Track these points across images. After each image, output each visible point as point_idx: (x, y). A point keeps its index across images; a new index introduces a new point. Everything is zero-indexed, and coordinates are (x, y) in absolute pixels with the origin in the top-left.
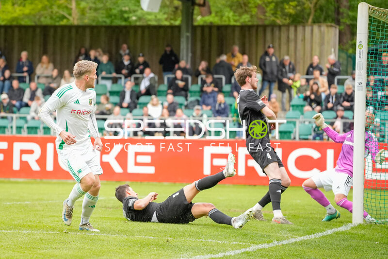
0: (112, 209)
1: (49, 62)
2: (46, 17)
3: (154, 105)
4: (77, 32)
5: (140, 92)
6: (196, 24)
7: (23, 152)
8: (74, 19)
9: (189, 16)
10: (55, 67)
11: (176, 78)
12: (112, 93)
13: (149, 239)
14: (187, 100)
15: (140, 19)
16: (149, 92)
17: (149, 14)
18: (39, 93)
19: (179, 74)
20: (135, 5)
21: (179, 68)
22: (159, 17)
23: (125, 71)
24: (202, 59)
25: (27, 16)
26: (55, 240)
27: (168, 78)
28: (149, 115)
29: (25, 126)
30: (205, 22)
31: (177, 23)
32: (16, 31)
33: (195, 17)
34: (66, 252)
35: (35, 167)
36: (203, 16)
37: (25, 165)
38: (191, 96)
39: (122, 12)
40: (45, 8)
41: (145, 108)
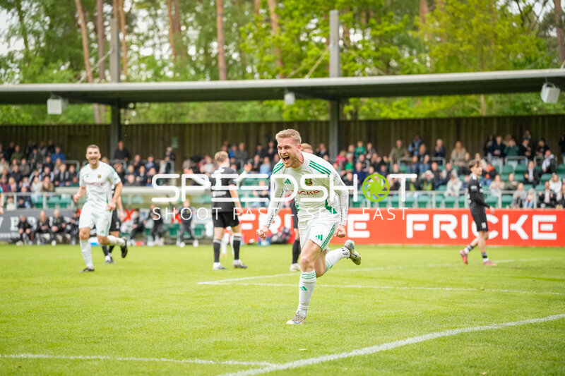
0: (520, 270)
1: (462, 147)
2: (458, 111)
3: (554, 181)
4: (486, 122)
5: (541, 171)
7: (442, 223)
8: (483, 111)
10: (467, 151)
12: (517, 172)
13: (556, 295)
15: (540, 109)
16: (550, 170)
17: (548, 105)
18: (454, 173)
20: (536, 97)
22: (557, 107)
23: (527, 154)
25: (443, 110)
26: (473, 296)
28: (551, 190)
29: (443, 201)
32: (434, 123)
34: (483, 305)
35: (453, 235)
37: (444, 234)
39: (524, 104)
40: (457, 103)
41: (547, 183)
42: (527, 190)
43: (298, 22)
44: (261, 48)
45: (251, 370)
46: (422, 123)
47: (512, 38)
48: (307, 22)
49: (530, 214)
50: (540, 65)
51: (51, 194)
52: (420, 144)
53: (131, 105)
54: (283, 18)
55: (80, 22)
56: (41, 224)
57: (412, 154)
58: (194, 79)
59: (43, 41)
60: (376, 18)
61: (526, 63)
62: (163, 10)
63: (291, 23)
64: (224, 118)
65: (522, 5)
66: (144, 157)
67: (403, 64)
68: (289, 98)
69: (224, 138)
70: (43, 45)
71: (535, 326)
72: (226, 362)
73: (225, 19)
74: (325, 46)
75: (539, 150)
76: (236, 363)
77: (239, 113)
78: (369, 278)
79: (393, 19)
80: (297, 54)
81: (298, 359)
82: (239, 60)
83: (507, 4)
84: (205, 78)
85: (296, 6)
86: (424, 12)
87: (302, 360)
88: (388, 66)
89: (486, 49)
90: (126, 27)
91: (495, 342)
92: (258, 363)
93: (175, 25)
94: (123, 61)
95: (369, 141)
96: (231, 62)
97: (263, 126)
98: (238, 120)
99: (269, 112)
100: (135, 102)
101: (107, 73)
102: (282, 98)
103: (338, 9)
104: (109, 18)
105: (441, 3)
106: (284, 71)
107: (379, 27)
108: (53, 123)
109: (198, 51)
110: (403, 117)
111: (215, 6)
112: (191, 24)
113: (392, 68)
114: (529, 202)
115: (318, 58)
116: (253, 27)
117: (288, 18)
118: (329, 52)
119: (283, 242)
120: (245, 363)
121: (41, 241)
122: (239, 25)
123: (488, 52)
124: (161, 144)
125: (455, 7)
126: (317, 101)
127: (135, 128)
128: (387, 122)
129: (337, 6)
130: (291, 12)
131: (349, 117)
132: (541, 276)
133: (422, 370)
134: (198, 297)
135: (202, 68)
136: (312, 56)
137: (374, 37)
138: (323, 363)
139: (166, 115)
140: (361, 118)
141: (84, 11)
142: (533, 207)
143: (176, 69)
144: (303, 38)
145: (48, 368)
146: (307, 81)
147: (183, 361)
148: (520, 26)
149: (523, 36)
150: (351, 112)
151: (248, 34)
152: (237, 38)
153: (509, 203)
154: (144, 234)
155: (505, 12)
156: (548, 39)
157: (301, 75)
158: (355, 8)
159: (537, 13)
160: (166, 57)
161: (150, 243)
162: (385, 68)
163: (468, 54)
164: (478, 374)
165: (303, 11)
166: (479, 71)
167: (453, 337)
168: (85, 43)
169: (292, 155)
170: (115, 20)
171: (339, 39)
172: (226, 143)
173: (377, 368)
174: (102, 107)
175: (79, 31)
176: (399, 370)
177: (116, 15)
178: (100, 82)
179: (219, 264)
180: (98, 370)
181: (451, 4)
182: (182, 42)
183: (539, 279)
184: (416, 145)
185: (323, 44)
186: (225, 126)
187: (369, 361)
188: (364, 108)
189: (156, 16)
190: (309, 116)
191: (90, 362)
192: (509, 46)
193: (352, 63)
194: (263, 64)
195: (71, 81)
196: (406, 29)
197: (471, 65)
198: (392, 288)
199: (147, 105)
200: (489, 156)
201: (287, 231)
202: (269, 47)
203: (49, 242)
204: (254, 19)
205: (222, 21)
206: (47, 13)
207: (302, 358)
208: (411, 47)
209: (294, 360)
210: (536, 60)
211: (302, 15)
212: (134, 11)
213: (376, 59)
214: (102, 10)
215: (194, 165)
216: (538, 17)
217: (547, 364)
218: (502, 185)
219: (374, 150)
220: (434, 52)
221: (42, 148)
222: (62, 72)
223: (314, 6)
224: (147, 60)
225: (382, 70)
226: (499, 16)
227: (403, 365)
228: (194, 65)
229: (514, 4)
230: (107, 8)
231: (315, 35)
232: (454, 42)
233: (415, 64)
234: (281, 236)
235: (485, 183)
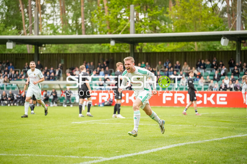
0: (211, 117)
1: (187, 64)
2: (185, 49)
3: (226, 79)
4: (197, 54)
5: (221, 75)
6: (242, 49)
7: (178, 97)
8: (196, 49)
9: (239, 47)
10: (189, 66)
11: (234, 69)
14: (239, 77)
15: (220, 48)
16: (224, 75)
17: (224, 46)
19: (236, 68)
20: (219, 43)
22: (227, 47)
23: (215, 67)
24: (244, 62)
25: (179, 48)
26: (191, 128)
27: (232, 70)
28: (225, 83)
29: (179, 88)
30: (245, 49)
31: (235, 49)
32: (175, 54)
33: (241, 47)
35: (183, 102)
36: (244, 46)
37: (179, 102)
39: (214, 46)
40: (185, 45)
41: (223, 80)
42: (215, 83)
43: (116, 10)
44: (100, 21)
45: (95, 161)
46: (170, 54)
47: (209, 17)
48: (121, 10)
49: (216, 93)
50: (220, 29)
51: (8, 84)
52: (169, 63)
53: (43, 45)
54: (110, 8)
55: (21, 9)
56: (3, 97)
57: (165, 67)
58: (71, 34)
59: (5, 17)
60: (150, 8)
61: (214, 28)
62: (57, 4)
63: (113, 10)
64: (84, 51)
65: (213, 3)
66: (49, 68)
67: (162, 28)
68: (113, 43)
69: (84, 60)
70: (4, 18)
71: (217, 141)
72: (84, 157)
73: (85, 8)
74: (128, 20)
75: (220, 66)
76: (88, 157)
77: (90, 49)
78: (146, 121)
79: (158, 9)
80: (116, 24)
81: (115, 156)
82: (91, 26)
83: (206, 3)
84: (76, 33)
85: (115, 3)
86: (171, 6)
87: (117, 156)
88: (155, 29)
89: (197, 22)
90: (41, 11)
91: (200, 149)
92: (98, 157)
93: (63, 11)
94: (40, 26)
95: (147, 61)
96: (87, 27)
97: (101, 55)
98: (90, 52)
99: (104, 49)
100: (45, 44)
101: (33, 31)
102: (109, 43)
103: (134, 4)
104: (34, 7)
105: (178, 2)
106: (110, 31)
107: (151, 12)
108: (9, 53)
109: (73, 22)
110: (161, 51)
111: (80, 2)
112: (70, 10)
113: (157, 30)
114: (215, 88)
115: (125, 25)
116: (97, 12)
117: (112, 8)
118: (130, 23)
119: (109, 105)
120: (92, 158)
121: (3, 104)
122: (91, 11)
123: (198, 23)
124: (56, 62)
125: (184, 4)
126: (125, 44)
127: (45, 55)
128: (155, 53)
129: (133, 3)
130: (113, 5)
131: (138, 51)
132: (220, 120)
133: (169, 160)
134: (72, 129)
135: (75, 29)
136: (123, 24)
137: (149, 17)
138: (126, 158)
139: (59, 49)
140: (144, 51)
141: (23, 4)
142: (217, 90)
143: (63, 30)
144: (119, 16)
145: (6, 160)
146: (120, 35)
147: (65, 156)
148: (212, 13)
149: (213, 17)
150: (139, 49)
151: (95, 15)
152: (90, 16)
153: (207, 89)
154: (49, 101)
155: (206, 6)
156: (224, 18)
157: (117, 33)
158: (141, 4)
159: (219, 7)
160: (59, 24)
161: (51, 105)
162: (154, 30)
163: (190, 24)
164: (193, 162)
165: (119, 5)
166: (194, 32)
167: (183, 146)
168: (23, 18)
169: (131, 67)
170: (37, 8)
171: (134, 17)
172: (85, 62)
173: (149, 160)
174: (31, 46)
175: (21, 12)
176: (159, 161)
177: (37, 6)
178: (29, 35)
179: (82, 114)
180: (28, 161)
181: (183, 3)
182: (66, 18)
183: (219, 121)
184: (167, 63)
185: (127, 19)
186: (84, 54)
187: (146, 157)
188: (145, 47)
189: (54, 6)
190: (121, 50)
191: (24, 157)
192: (207, 21)
193: (140, 28)
194: (101, 28)
195: (17, 34)
196: (163, 13)
197: (191, 29)
198: (156, 125)
199: (50, 45)
200: (199, 68)
201: (111, 100)
202: (104, 21)
203: (7, 105)
204: (97, 8)
205: (83, 9)
206: (6, 4)
207: (117, 155)
208: (165, 21)
209: (114, 156)
210: (219, 27)
211: (118, 7)
212: (45, 4)
213: (150, 26)
214: (31, 4)
215: (71, 71)
216: (220, 9)
217: (222, 158)
218: (204, 81)
219: (149, 66)
220: (175, 23)
221: (4, 64)
222: (13, 30)
223: (123, 3)
224: (50, 26)
225: (153, 31)
226: (203, 8)
227: (160, 158)
228: (71, 28)
229: (209, 3)
230: (33, 3)
231: (124, 16)
232: (184, 19)
233: (167, 28)
234: (109, 102)
235: (197, 80)
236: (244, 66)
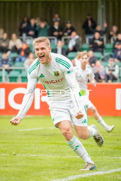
0: (48, 137)
4: (21, 5)
5: (68, 49)
10: (5, 31)
11: (94, 39)
13: (76, 158)
14: (103, 55)
16: (75, 50)
19: (97, 35)
21: (97, 31)
23: (56, 33)
24: (114, 24)
26: (6, 160)
27: (89, 39)
34: (14, 169)
38: (106, 52)
169: (46, 54)
200: (24, 35)
235: (20, 60)
236: (112, 31)
